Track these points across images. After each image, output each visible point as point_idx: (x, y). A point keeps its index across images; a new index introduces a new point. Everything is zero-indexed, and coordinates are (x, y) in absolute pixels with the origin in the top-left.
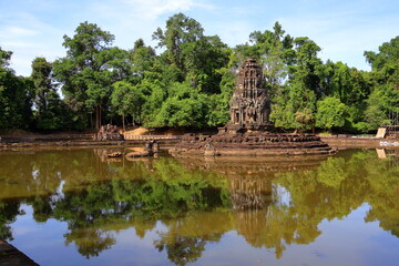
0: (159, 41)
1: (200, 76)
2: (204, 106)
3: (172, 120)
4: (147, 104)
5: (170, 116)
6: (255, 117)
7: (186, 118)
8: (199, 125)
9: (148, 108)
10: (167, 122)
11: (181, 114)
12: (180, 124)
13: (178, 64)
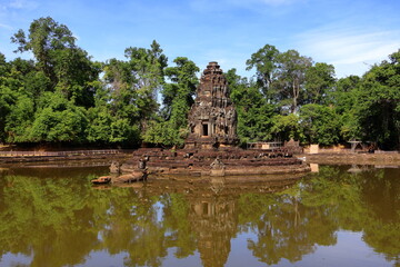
0: (18, 45)
1: (75, 87)
2: (83, 120)
3: (52, 133)
4: (12, 115)
5: (49, 129)
6: (227, 129)
7: (67, 132)
8: (80, 140)
9: (14, 119)
10: (44, 136)
11: (62, 127)
12: (62, 138)
13: (46, 72)
